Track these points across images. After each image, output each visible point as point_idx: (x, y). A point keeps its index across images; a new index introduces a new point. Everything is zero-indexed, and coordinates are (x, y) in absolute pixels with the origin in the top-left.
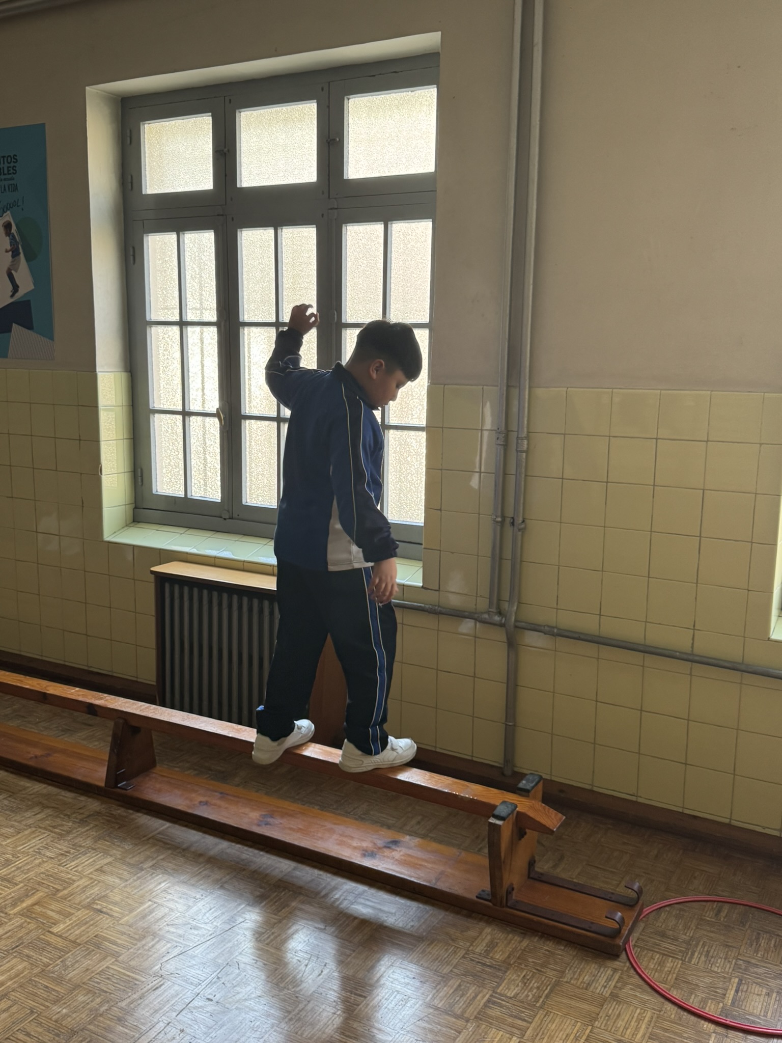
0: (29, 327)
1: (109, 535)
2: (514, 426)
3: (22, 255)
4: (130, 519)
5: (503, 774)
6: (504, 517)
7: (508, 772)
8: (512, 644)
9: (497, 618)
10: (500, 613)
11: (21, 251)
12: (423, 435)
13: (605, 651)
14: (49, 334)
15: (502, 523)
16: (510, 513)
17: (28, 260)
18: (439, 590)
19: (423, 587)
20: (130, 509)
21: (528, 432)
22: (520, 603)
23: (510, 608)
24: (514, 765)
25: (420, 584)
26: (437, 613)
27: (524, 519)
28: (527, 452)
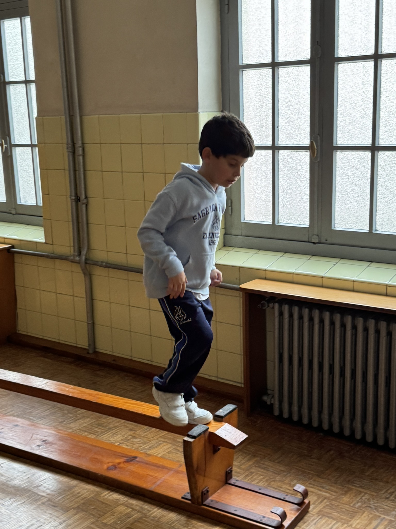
2: (75, 141)
5: (88, 353)
6: (76, 195)
7: (91, 352)
8: (88, 274)
9: (77, 258)
10: (80, 255)
12: (37, 150)
15: (76, 201)
16: (79, 194)
18: (52, 244)
19: (45, 243)
21: (83, 144)
22: (89, 249)
23: (84, 252)
24: (95, 348)
25: (44, 241)
26: (52, 258)
27: (86, 197)
28: (84, 156)
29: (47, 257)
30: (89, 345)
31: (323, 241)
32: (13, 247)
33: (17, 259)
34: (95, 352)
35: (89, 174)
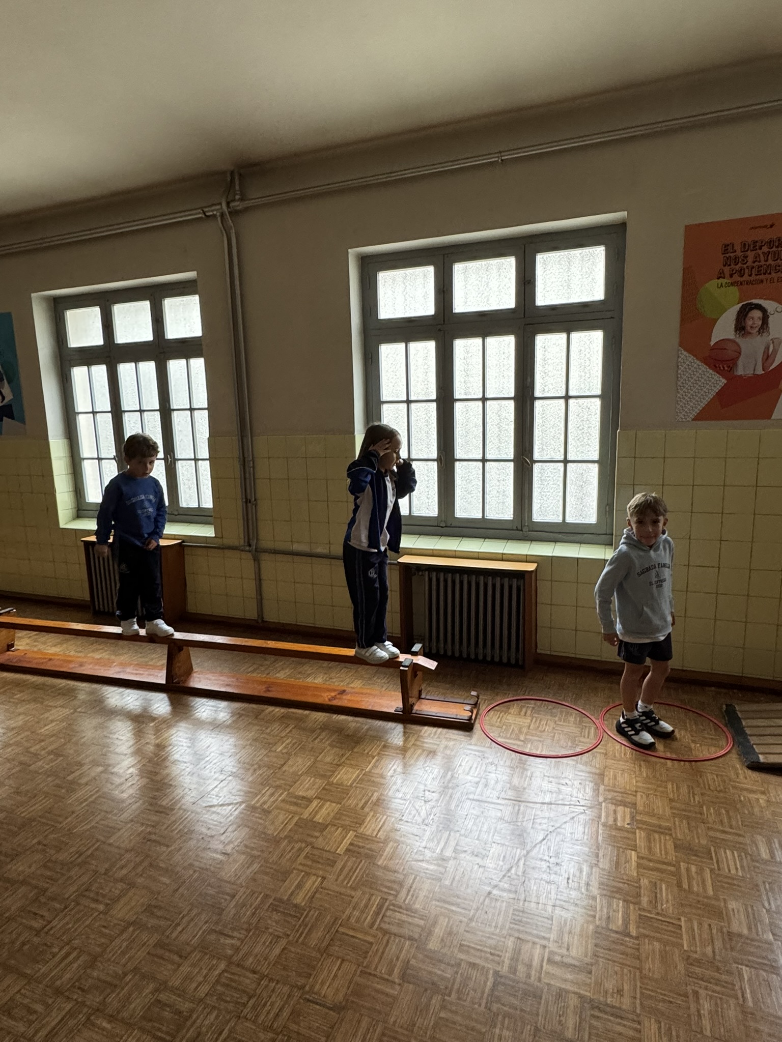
0: (11, 417)
1: (62, 525)
2: (246, 456)
3: (5, 381)
4: (75, 515)
5: (257, 622)
6: (246, 498)
7: (260, 621)
8: (256, 560)
9: (247, 548)
10: (250, 545)
11: (5, 378)
12: (208, 462)
13: (296, 558)
14: (23, 421)
15: (246, 502)
16: (249, 497)
17: (9, 383)
18: (222, 538)
19: (216, 537)
20: (75, 511)
21: (253, 458)
22: (257, 540)
23: (254, 543)
24: (263, 618)
25: (214, 535)
26: (223, 549)
27: (255, 500)
28: (254, 467)
29: (218, 548)
30: (258, 616)
31: (449, 525)
32: (183, 542)
33: (187, 551)
34: (263, 621)
35: (258, 481)
